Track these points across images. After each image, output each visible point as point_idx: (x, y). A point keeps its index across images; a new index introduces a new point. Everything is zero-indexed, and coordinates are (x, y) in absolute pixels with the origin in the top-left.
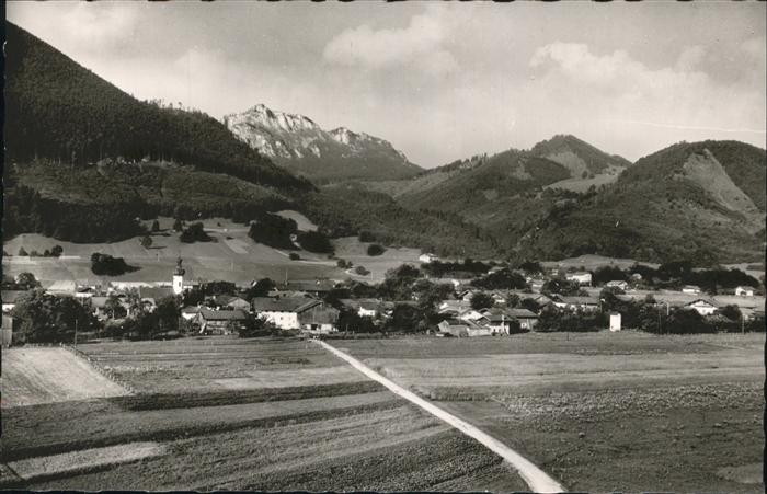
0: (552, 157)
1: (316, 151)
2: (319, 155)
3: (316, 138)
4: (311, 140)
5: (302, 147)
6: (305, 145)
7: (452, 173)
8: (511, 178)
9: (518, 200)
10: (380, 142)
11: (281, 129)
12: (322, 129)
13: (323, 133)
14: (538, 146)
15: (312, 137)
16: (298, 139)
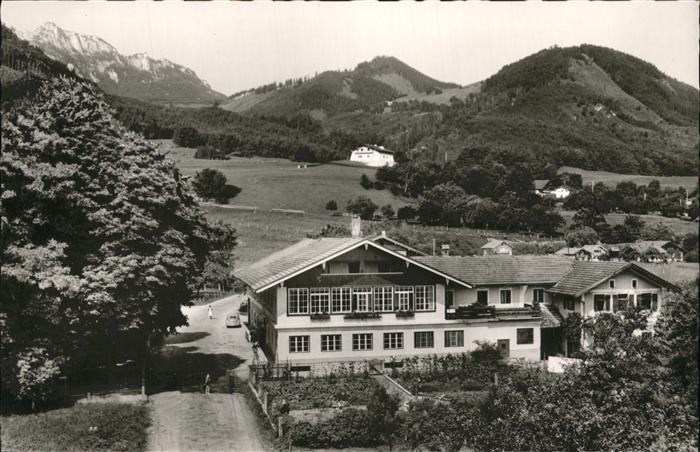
0: (377, 78)
1: (114, 75)
2: (117, 81)
3: (113, 62)
4: (108, 64)
5: (98, 72)
6: (101, 69)
7: (269, 94)
8: (339, 97)
9: (361, 115)
10: (183, 70)
11: (75, 50)
12: (120, 53)
13: (121, 57)
14: (361, 66)
15: (110, 60)
16: (94, 62)
